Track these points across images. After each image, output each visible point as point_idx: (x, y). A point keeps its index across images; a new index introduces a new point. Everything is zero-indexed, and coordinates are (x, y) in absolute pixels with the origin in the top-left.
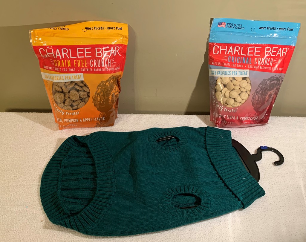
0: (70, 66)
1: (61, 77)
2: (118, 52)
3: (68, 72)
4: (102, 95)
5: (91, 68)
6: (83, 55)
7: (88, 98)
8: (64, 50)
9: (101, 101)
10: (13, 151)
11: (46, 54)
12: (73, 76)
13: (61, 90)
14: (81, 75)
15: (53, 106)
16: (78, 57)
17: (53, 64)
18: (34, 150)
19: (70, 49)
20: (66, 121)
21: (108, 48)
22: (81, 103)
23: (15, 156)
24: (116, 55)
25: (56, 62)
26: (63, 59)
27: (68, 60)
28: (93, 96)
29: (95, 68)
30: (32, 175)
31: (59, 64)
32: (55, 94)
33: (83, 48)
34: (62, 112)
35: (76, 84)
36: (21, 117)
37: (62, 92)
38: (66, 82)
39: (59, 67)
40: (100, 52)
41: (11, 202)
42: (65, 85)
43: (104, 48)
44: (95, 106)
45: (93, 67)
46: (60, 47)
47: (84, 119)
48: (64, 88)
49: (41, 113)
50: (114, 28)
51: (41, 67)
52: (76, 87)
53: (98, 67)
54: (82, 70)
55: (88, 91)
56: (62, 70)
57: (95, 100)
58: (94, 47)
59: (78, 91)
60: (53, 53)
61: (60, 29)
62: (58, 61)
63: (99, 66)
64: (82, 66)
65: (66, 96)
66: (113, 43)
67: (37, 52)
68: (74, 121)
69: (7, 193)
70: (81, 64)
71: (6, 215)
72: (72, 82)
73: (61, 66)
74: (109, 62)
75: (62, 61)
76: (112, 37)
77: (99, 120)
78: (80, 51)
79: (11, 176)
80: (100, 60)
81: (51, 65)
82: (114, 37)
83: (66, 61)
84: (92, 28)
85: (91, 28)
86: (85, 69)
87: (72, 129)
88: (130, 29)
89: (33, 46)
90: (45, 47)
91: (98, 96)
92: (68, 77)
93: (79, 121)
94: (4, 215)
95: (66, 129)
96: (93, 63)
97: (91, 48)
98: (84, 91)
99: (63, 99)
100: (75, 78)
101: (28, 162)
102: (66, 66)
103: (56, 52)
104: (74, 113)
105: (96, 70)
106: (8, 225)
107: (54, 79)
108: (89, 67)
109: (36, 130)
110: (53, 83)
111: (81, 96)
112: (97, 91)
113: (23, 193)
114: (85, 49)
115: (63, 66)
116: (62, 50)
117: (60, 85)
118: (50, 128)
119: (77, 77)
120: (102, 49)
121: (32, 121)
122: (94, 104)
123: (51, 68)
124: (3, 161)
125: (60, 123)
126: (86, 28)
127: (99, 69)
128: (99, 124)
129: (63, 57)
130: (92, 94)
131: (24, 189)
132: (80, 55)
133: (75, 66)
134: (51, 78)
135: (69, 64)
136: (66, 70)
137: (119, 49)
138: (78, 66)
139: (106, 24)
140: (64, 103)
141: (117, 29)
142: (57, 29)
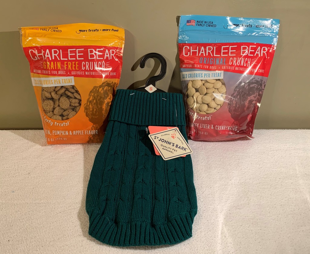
1: (50, 81)
2: (113, 56)
3: (58, 75)
4: (95, 104)
5: (83, 71)
6: (75, 57)
7: (79, 107)
8: (54, 51)
9: (93, 110)
11: (36, 56)
12: (62, 79)
14: (71, 79)
17: (42, 67)
19: (61, 50)
21: (102, 50)
22: (71, 113)
24: (111, 58)
25: (45, 64)
26: (52, 60)
27: (59, 61)
28: (85, 104)
32: (45, 102)
33: (75, 49)
35: (67, 89)
37: (52, 98)
39: (48, 70)
40: (93, 54)
43: (97, 50)
44: (87, 117)
46: (50, 48)
48: (53, 94)
53: (90, 70)
54: (73, 73)
55: (80, 98)
56: (51, 72)
57: (87, 109)
59: (69, 97)
60: (42, 54)
61: (52, 30)
62: (47, 62)
64: (73, 69)
65: (56, 103)
70: (72, 66)
74: (103, 65)
75: (52, 63)
76: (107, 39)
77: (91, 133)
78: (71, 52)
83: (55, 62)
85: (85, 30)
86: (76, 72)
89: (24, 48)
92: (58, 81)
96: (85, 66)
97: (83, 49)
98: (75, 98)
102: (56, 69)
103: (46, 53)
104: (64, 123)
105: (88, 74)
107: (43, 83)
110: (42, 88)
111: (72, 104)
112: (89, 98)
115: (52, 68)
119: (67, 81)
122: (86, 114)
126: (80, 31)
132: (71, 57)
133: (65, 69)
134: (40, 82)
135: (59, 66)
136: (56, 73)
137: (115, 53)
138: (69, 69)
140: (53, 111)
141: (113, 30)
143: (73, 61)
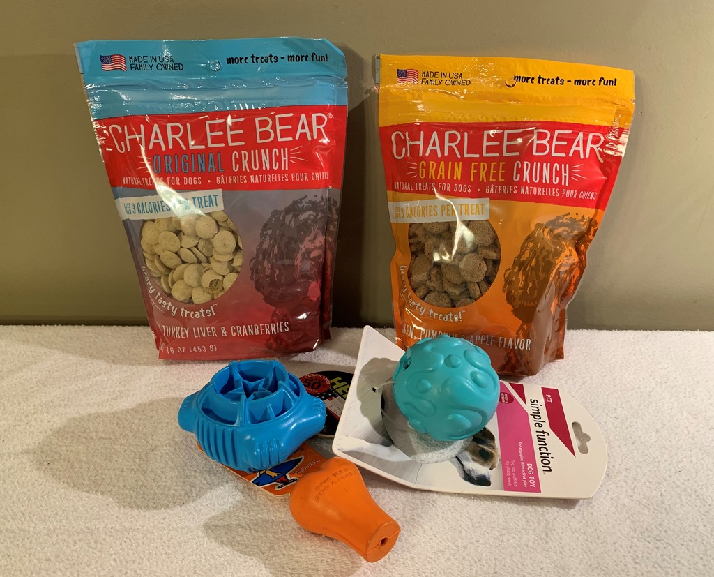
143: (493, 159)
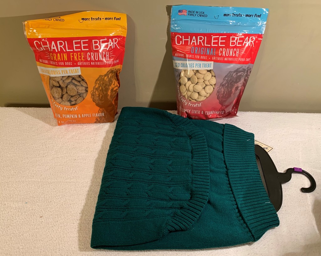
0: (67, 60)
1: (58, 72)
2: (116, 44)
3: (65, 66)
4: (100, 90)
5: (88, 61)
6: (80, 47)
7: (86, 93)
8: (59, 42)
9: (99, 96)
10: (12, 147)
11: (42, 47)
12: (69, 70)
13: (58, 85)
14: (78, 69)
15: (51, 101)
16: (75, 50)
17: (49, 58)
18: (33, 146)
19: (66, 42)
20: (64, 117)
21: (106, 40)
22: (79, 99)
23: (14, 152)
24: (114, 47)
25: (52, 56)
26: (58, 52)
27: (65, 53)
28: (91, 91)
29: (93, 61)
30: (31, 172)
31: (55, 58)
32: (53, 89)
33: (80, 41)
34: (60, 107)
35: (73, 79)
36: (20, 112)
37: (60, 87)
38: (63, 77)
39: (55, 61)
40: (98, 44)
41: (11, 198)
42: (62, 79)
43: (101, 40)
44: (94, 102)
45: (91, 61)
46: (56, 40)
47: (83, 115)
48: (61, 83)
49: (40, 108)
50: (112, 18)
51: (37, 61)
52: (74, 81)
53: (95, 61)
54: (80, 64)
55: (87, 86)
56: (58, 63)
57: (93, 95)
58: (91, 39)
59: (76, 85)
60: (48, 46)
61: (55, 20)
62: (54, 54)
63: (97, 59)
64: (79, 60)
65: (64, 91)
66: (111, 35)
67: (32, 45)
68: (72, 116)
69: (6, 189)
70: (77, 57)
71: (5, 210)
72: (69, 76)
73: (57, 60)
74: (107, 55)
75: (58, 54)
76: (110, 29)
77: (98, 116)
78: (76, 43)
79: (10, 173)
80: (97, 53)
81: (46, 59)
82: (112, 29)
84: (89, 19)
85: (87, 19)
87: (71, 125)
88: (129, 20)
89: (28, 39)
90: (40, 40)
91: (96, 91)
92: (65, 71)
93: (78, 116)
94: (4, 210)
95: (65, 125)
96: (90, 56)
97: (87, 40)
98: (82, 86)
99: (61, 94)
100: (72, 72)
101: (27, 158)
102: (62, 60)
103: (51, 45)
104: (73, 108)
105: (94, 64)
106: (8, 221)
107: (51, 73)
108: (87, 61)
109: (35, 125)
110: (50, 78)
111: (79, 91)
112: (95, 86)
113: (23, 189)
114: (82, 41)
115: (59, 59)
116: (58, 42)
117: (57, 80)
118: (49, 123)
119: (74, 71)
120: (100, 42)
121: (31, 117)
122: (93, 100)
123: (47, 62)
124: (3, 156)
125: (58, 119)
126: (83, 19)
127: (97, 63)
128: (99, 120)
129: (59, 50)
130: (90, 90)
131: (23, 185)
132: (77, 48)
133: (72, 60)
134: (48, 72)
135: (66, 57)
136: (63, 64)
137: (117, 41)
138: (75, 60)
139: (103, 15)
140: (62, 98)
141: (115, 19)
142: (52, 20)
